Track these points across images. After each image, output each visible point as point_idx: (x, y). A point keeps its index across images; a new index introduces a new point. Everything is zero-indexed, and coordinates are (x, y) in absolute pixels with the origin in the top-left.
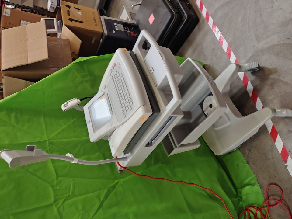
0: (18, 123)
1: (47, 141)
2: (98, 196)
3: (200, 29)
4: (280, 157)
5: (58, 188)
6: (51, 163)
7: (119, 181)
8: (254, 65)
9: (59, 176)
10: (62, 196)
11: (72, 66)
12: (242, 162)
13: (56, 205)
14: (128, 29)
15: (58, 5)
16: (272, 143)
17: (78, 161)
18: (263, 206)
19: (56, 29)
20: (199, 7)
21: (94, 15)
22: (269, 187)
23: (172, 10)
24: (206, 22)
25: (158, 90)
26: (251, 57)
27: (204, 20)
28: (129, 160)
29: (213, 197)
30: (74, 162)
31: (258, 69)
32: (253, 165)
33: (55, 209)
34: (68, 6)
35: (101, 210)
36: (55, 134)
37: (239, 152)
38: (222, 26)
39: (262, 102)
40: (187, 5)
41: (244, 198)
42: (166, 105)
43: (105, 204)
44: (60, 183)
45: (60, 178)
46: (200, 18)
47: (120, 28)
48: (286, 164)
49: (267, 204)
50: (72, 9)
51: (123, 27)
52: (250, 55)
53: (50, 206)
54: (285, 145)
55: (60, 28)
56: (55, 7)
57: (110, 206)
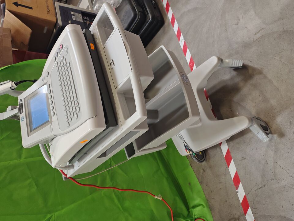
4: (232, 183)
14: (88, 20)
16: (226, 167)
23: (135, 8)
27: (169, 24)
32: (206, 186)
38: (187, 34)
40: (152, 3)
47: (78, 17)
48: (237, 191)
51: (81, 18)
54: (237, 171)
55: (3, 13)
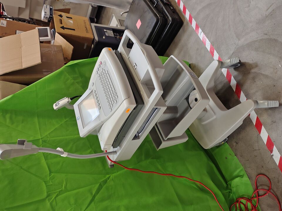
0: (13, 123)
1: (41, 140)
2: (90, 191)
3: (184, 31)
4: (266, 148)
5: (51, 183)
6: (45, 160)
7: (110, 176)
8: (236, 61)
9: (52, 173)
10: (54, 192)
11: (64, 69)
12: (230, 154)
13: (49, 200)
14: (118, 35)
15: (51, 14)
16: (257, 135)
17: (68, 155)
18: (253, 197)
19: (49, 37)
20: (182, 10)
21: (85, 23)
22: (258, 177)
23: (157, 14)
24: (190, 24)
25: (141, 84)
26: (232, 54)
27: (187, 23)
28: (118, 154)
29: (203, 190)
30: (65, 155)
31: (239, 65)
32: (241, 157)
33: (48, 204)
34: (61, 16)
35: (93, 204)
36: (48, 132)
37: (227, 145)
38: (204, 27)
39: (246, 96)
40: (171, 9)
41: (234, 190)
42: (149, 97)
43: (96, 198)
44: (53, 179)
45: (53, 174)
46: (184, 21)
47: (110, 34)
48: (272, 154)
49: (257, 194)
50: (64, 18)
51: (113, 33)
52: (232, 52)
53: (43, 200)
54: (269, 135)
55: (53, 36)
56: (48, 17)
57: (102, 200)
